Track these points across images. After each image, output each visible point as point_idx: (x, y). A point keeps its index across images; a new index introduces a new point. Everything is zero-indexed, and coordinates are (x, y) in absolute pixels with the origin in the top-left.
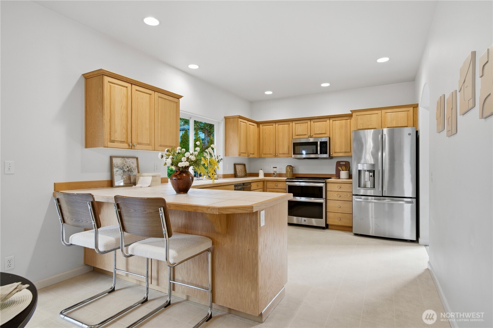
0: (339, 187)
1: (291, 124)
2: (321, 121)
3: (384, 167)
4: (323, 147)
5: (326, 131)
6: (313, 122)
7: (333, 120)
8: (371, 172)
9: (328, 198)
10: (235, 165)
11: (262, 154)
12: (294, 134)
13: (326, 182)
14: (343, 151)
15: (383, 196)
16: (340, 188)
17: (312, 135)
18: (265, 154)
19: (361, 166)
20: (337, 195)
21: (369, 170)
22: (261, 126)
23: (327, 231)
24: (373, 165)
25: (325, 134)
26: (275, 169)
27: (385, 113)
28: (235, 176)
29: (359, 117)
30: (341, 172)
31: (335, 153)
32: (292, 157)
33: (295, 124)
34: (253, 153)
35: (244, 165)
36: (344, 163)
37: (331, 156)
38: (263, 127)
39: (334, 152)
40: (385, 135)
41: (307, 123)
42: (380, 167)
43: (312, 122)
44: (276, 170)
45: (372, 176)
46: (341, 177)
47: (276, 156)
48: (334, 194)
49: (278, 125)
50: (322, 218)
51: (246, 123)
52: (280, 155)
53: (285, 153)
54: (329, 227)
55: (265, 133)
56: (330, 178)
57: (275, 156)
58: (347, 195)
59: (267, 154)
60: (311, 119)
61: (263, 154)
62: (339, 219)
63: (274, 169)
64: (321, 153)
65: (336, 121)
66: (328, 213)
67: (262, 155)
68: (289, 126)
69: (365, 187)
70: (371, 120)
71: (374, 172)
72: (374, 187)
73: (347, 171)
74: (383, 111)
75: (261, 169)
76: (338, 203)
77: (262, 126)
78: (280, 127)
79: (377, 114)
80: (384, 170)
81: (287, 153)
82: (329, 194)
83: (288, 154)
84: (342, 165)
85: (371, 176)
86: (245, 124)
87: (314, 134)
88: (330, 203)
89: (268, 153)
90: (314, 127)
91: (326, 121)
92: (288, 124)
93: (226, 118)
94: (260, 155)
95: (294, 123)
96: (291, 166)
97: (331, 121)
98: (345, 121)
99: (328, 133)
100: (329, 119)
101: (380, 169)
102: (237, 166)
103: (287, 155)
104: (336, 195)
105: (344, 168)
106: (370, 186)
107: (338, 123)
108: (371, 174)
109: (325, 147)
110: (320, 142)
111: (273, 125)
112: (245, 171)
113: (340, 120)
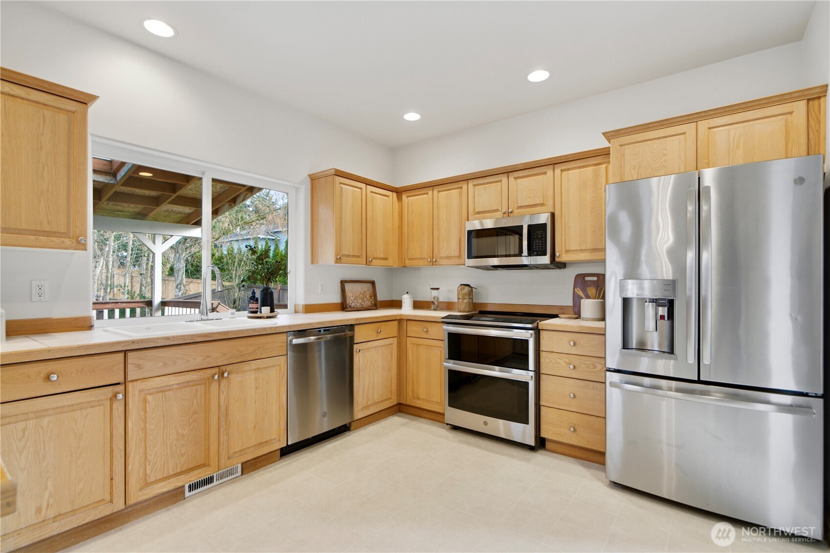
0: (572, 343)
1: (465, 187)
2: (532, 175)
3: (706, 290)
4: (537, 238)
5: (544, 199)
6: (514, 178)
7: (562, 168)
8: (663, 305)
9: (543, 370)
10: (343, 283)
11: (406, 259)
12: (471, 211)
13: (538, 327)
14: (588, 247)
15: (699, 381)
16: (575, 344)
17: (510, 210)
18: (412, 259)
19: (635, 287)
20: (565, 362)
21: (656, 299)
22: (404, 197)
23: (540, 457)
24: (672, 284)
25: (542, 205)
26: (435, 293)
27: (710, 128)
28: (344, 307)
29: (628, 150)
30: (582, 301)
31: (567, 251)
32: (464, 265)
33: (474, 186)
34: (382, 256)
35: (373, 283)
36: (595, 279)
37: (557, 260)
38: (409, 198)
39: (564, 251)
40: (708, 188)
41: (500, 181)
42: (691, 289)
43: (511, 179)
44: (436, 295)
45: (664, 316)
46: (582, 315)
47: (433, 262)
48: (559, 361)
49: (439, 192)
50: (526, 422)
51: (361, 189)
52: (443, 262)
53: (453, 255)
54: (548, 445)
55: (413, 212)
56: (556, 316)
57: (431, 264)
58: (595, 367)
59: (416, 259)
60: (507, 172)
61: (409, 259)
62: (572, 429)
63: (433, 291)
64: (531, 253)
65: (571, 171)
66: (543, 410)
67: (406, 261)
68: (460, 194)
69: (642, 348)
70: (665, 155)
71: (671, 304)
72: (671, 351)
73: (598, 299)
74: (703, 125)
75: (407, 293)
76: (571, 386)
77: (407, 197)
78: (442, 196)
79: (684, 133)
80: (706, 298)
81: (456, 255)
82: (547, 360)
83: (459, 257)
84: (589, 283)
85: (662, 317)
86: (359, 190)
87: (516, 207)
88: (546, 384)
89: (418, 257)
90: (517, 191)
91: (545, 173)
92: (458, 188)
93: (313, 178)
94: (402, 261)
95: (471, 184)
96: (468, 285)
97: (558, 171)
98: (591, 168)
99: (550, 203)
100: (552, 166)
101: (690, 297)
102: (348, 287)
103: (456, 261)
104: (563, 364)
105: (592, 291)
106: (660, 345)
107: (574, 176)
108: (663, 311)
109: (541, 239)
110: (529, 226)
111: (427, 194)
112: (375, 295)
113: (580, 167)
